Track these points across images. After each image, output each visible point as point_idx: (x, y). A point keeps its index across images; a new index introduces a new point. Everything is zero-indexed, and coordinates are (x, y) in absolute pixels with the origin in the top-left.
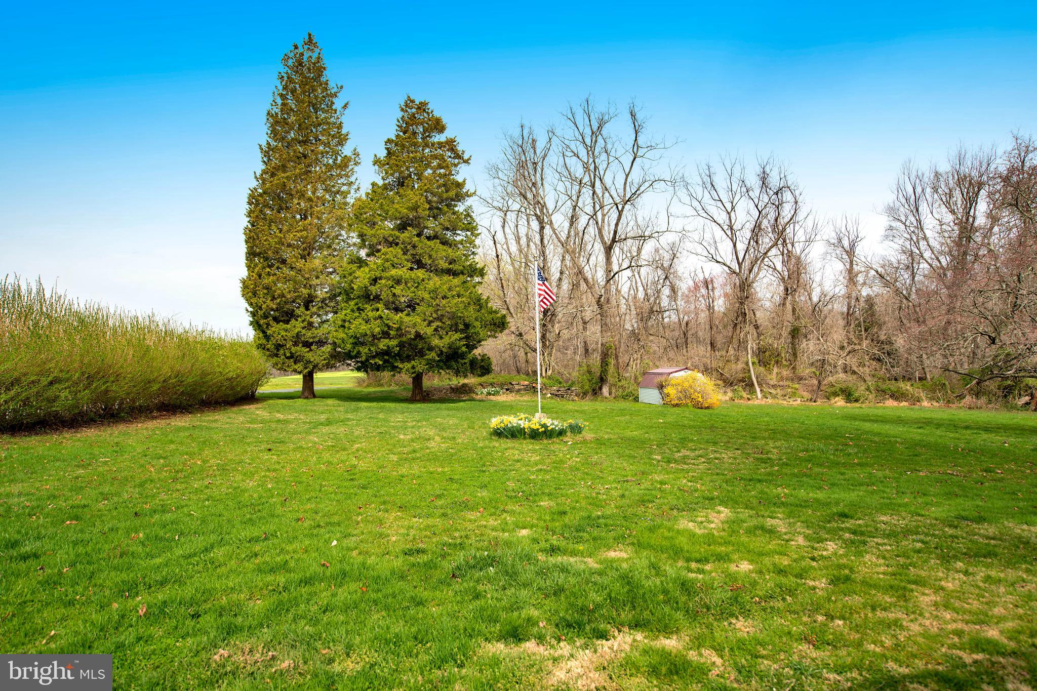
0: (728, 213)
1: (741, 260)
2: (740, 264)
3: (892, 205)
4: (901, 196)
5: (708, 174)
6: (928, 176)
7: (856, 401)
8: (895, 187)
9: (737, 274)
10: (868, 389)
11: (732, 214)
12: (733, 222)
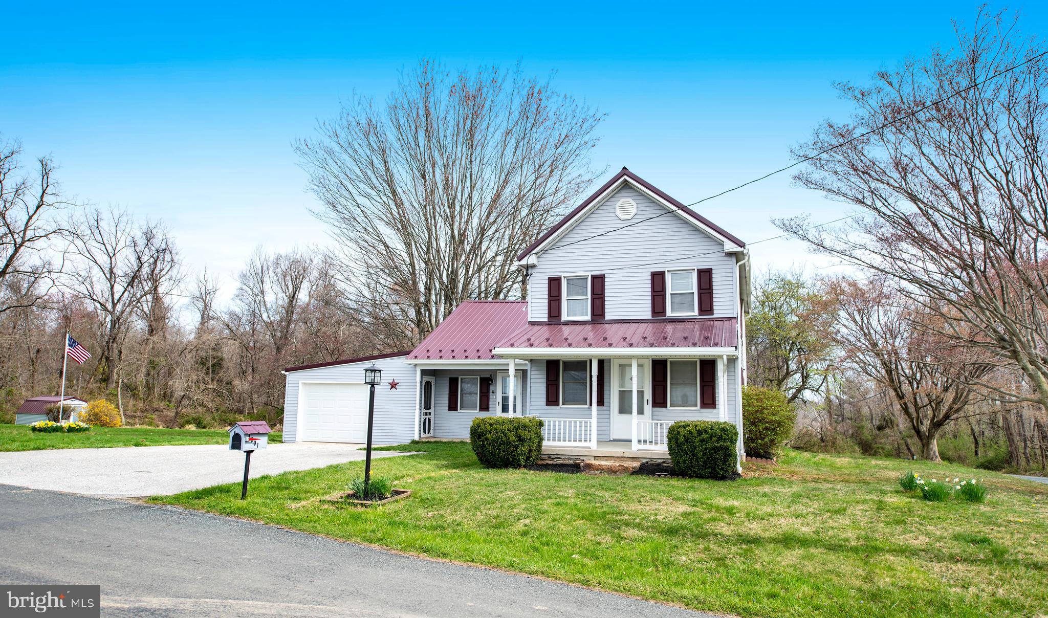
0: (111, 258)
1: (116, 301)
2: (114, 305)
3: (245, 272)
4: (253, 270)
5: (96, 218)
6: (272, 258)
7: (204, 427)
8: (249, 262)
9: (111, 313)
10: (214, 419)
11: (113, 259)
12: (113, 265)
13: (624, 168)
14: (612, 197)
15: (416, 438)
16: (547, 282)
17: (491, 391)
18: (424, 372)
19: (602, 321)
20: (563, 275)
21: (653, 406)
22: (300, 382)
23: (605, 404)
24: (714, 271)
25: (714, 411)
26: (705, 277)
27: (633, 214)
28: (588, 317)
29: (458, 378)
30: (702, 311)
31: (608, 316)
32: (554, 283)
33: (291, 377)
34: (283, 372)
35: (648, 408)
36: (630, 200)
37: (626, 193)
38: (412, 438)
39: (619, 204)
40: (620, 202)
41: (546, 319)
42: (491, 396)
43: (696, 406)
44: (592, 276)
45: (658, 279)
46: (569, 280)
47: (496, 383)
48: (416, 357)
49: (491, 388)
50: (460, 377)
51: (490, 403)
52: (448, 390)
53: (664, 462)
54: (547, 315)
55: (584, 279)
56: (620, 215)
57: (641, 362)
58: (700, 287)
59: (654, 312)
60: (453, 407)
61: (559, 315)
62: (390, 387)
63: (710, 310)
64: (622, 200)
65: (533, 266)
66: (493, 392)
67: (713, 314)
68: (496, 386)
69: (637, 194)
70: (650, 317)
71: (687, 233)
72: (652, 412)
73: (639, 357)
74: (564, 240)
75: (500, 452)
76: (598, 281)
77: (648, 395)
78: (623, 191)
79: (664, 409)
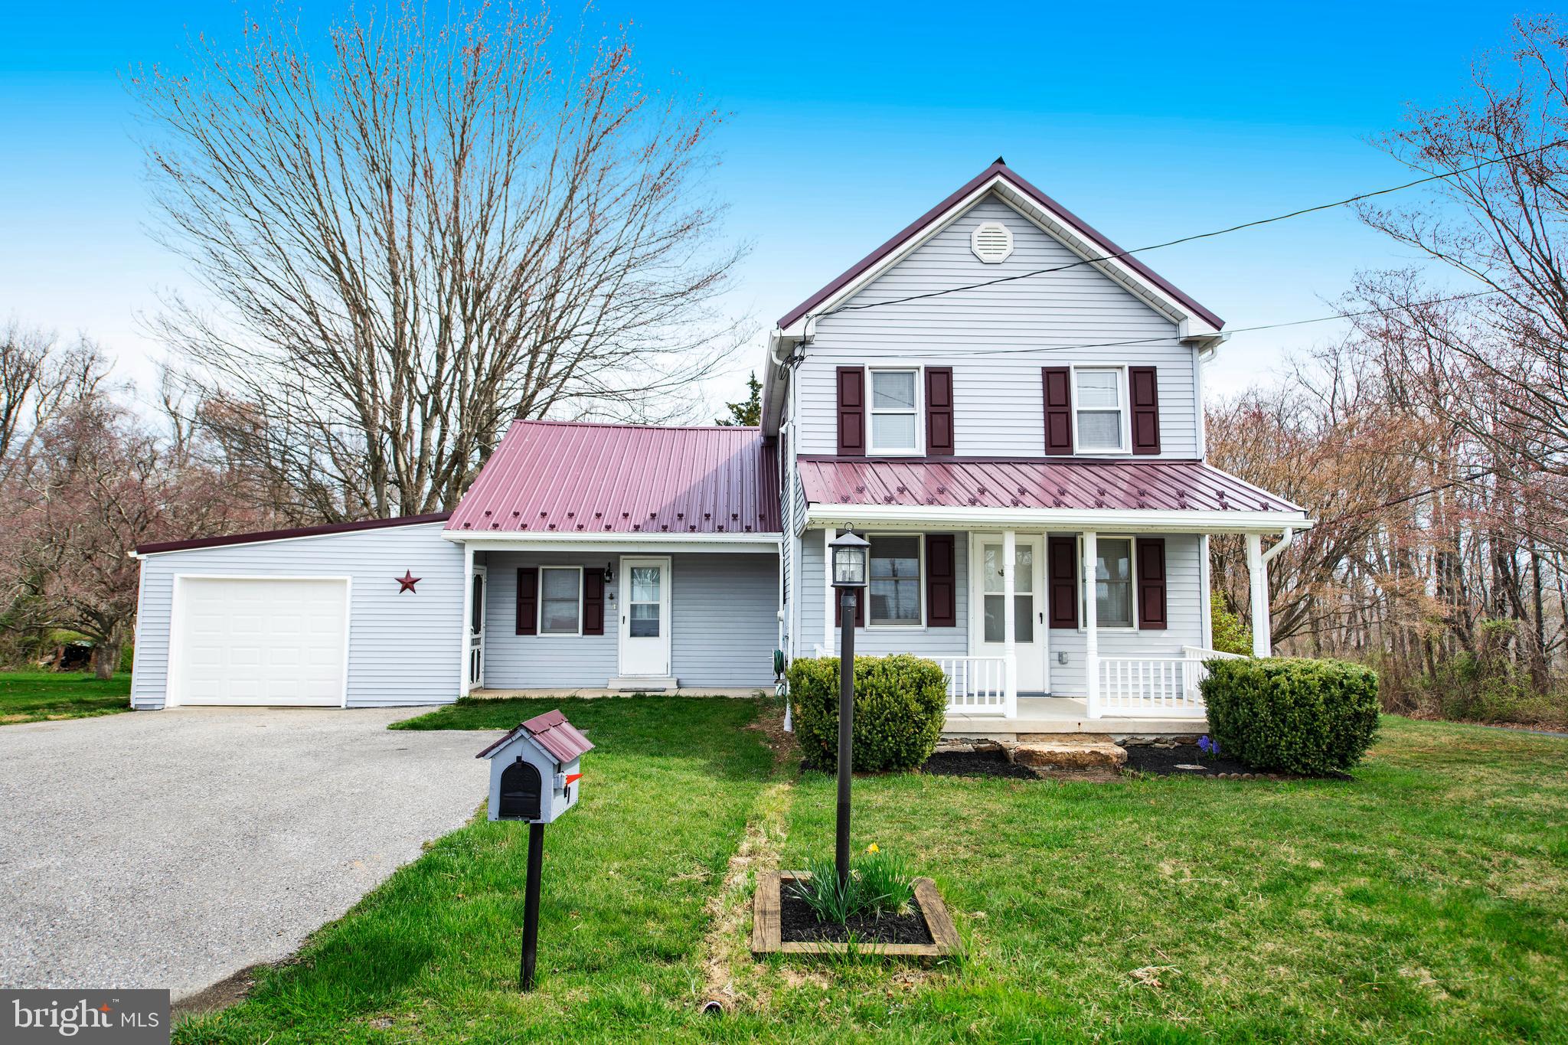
13: (1000, 161)
14: (963, 217)
15: (465, 693)
16: (834, 375)
17: (607, 595)
18: (481, 558)
19: (948, 459)
20: (868, 363)
21: (1052, 626)
22: (177, 576)
23: (958, 622)
24: (1159, 373)
25: (1163, 634)
26: (1143, 381)
27: (1005, 254)
28: (920, 450)
29: (536, 570)
30: (1139, 446)
31: (960, 450)
32: (850, 380)
33: (152, 568)
34: (133, 554)
35: (1041, 628)
36: (1000, 225)
37: (989, 211)
38: (456, 692)
39: (977, 232)
40: (982, 228)
41: (834, 452)
42: (608, 606)
43: (1131, 625)
44: (927, 369)
45: (1056, 382)
46: (878, 373)
47: (618, 580)
48: (467, 526)
49: (608, 590)
50: (541, 568)
51: (606, 618)
52: (515, 594)
53: (1156, 741)
54: (835, 444)
55: (909, 373)
56: (980, 253)
57: (1026, 540)
58: (1135, 402)
59: (1051, 445)
60: (526, 625)
61: (861, 444)
62: (400, 586)
63: (1154, 445)
64: (985, 225)
65: (804, 342)
66: (611, 598)
67: (1159, 453)
68: (618, 586)
69: (1013, 215)
70: (1042, 454)
71: (1108, 297)
72: (1051, 636)
73: (1020, 530)
74: (867, 293)
75: (885, 738)
76: (940, 381)
77: (1041, 604)
78: (985, 207)
79: (1071, 632)
